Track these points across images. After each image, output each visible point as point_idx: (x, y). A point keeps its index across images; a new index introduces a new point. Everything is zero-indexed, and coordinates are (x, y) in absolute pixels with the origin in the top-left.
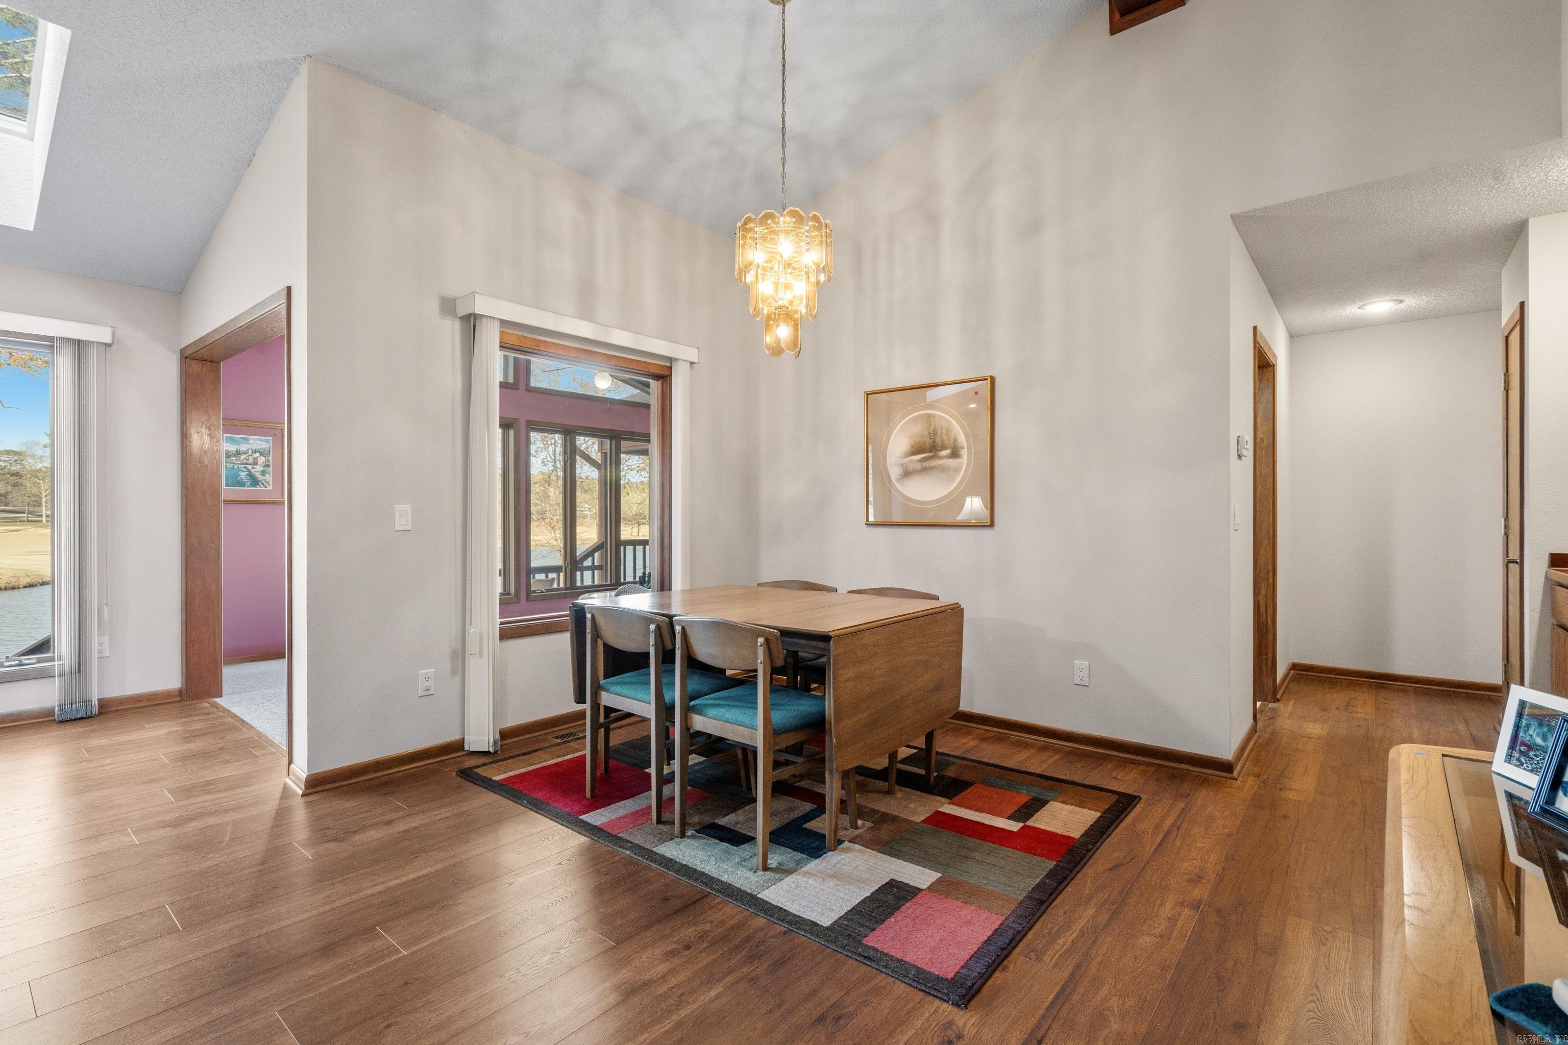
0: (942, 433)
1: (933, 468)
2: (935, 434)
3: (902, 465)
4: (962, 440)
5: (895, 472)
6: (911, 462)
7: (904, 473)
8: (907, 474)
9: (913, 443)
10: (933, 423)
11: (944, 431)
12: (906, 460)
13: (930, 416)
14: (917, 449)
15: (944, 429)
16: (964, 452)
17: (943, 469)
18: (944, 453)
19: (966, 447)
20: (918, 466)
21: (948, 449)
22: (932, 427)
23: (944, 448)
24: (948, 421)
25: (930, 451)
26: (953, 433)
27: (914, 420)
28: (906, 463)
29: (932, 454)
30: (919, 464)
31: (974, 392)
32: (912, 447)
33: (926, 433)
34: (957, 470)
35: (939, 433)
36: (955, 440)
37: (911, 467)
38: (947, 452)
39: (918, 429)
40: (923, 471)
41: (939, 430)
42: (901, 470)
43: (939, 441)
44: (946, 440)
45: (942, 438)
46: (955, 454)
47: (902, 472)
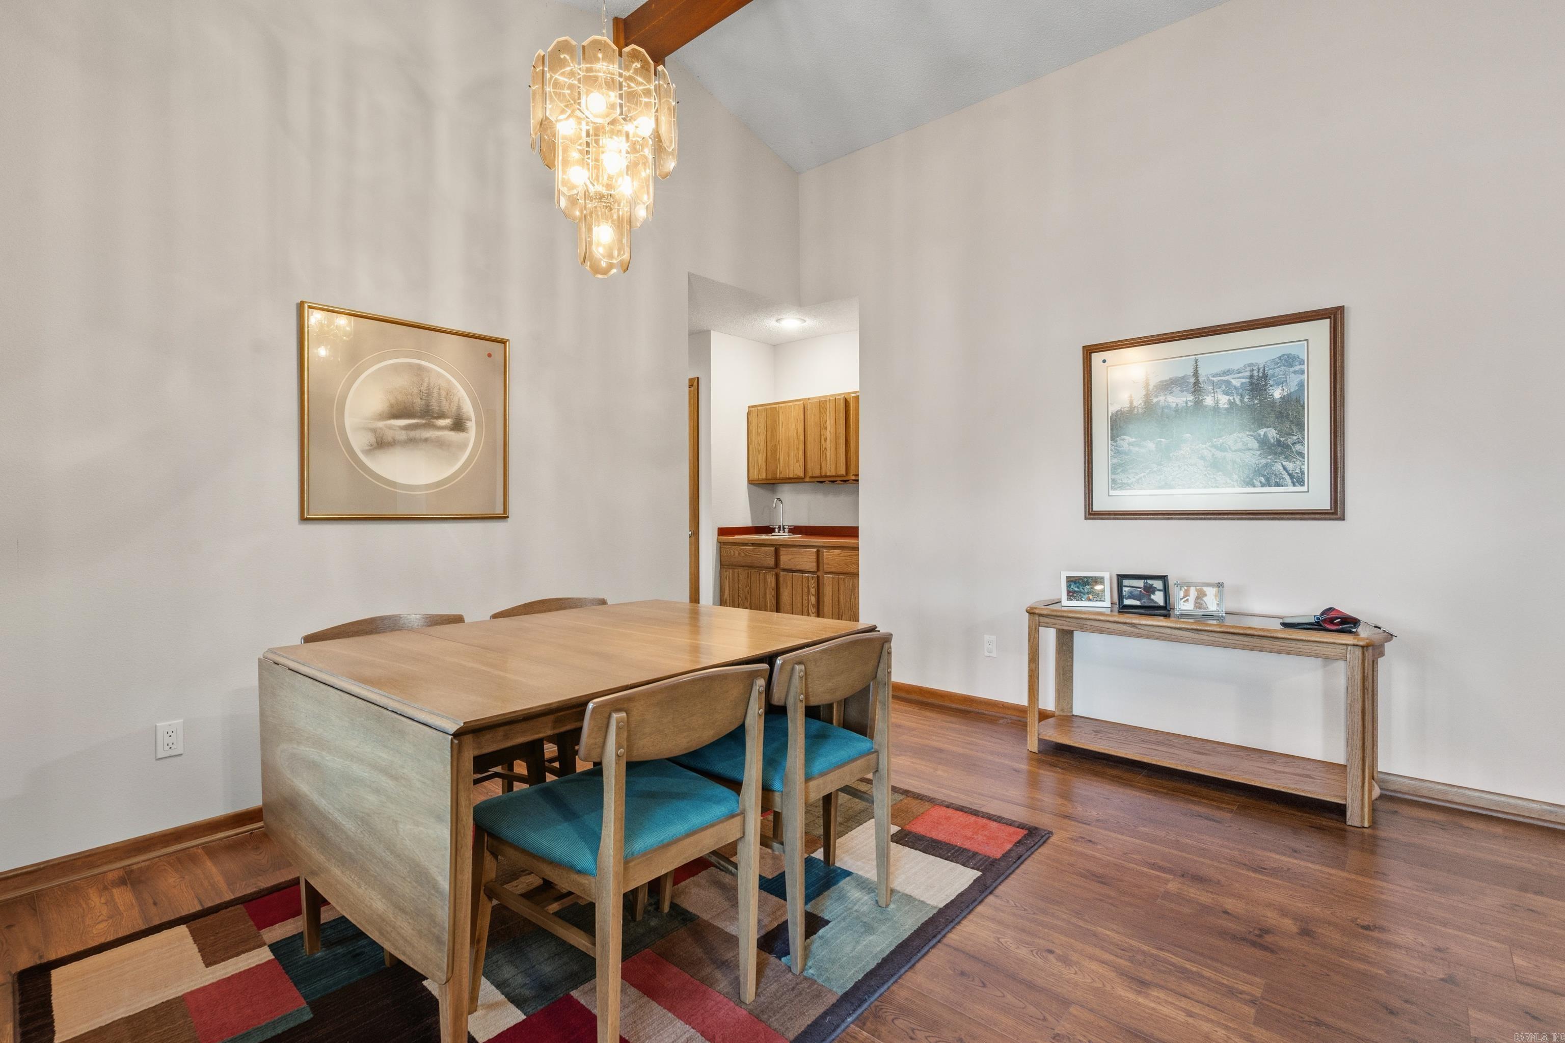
0: (439, 394)
1: (426, 440)
2: (429, 394)
3: (374, 431)
4: (468, 409)
5: (359, 441)
6: (390, 428)
7: (377, 443)
8: (381, 444)
9: (393, 401)
10: (426, 380)
11: (443, 393)
12: (381, 424)
13: (420, 368)
14: (399, 412)
15: (442, 391)
16: (472, 425)
17: (440, 444)
18: (442, 422)
19: (473, 419)
20: (402, 436)
21: (448, 418)
22: (425, 385)
23: (442, 416)
24: (449, 382)
25: (421, 417)
26: (456, 399)
27: (396, 368)
28: (381, 429)
29: (424, 421)
30: (404, 432)
31: (487, 353)
32: (392, 406)
33: (415, 390)
34: (463, 446)
35: (435, 395)
36: (459, 408)
37: (389, 435)
38: (447, 422)
39: (402, 382)
40: (411, 442)
41: (436, 390)
42: (370, 438)
43: (434, 405)
44: (445, 406)
45: (439, 402)
46: (459, 425)
47: (373, 440)
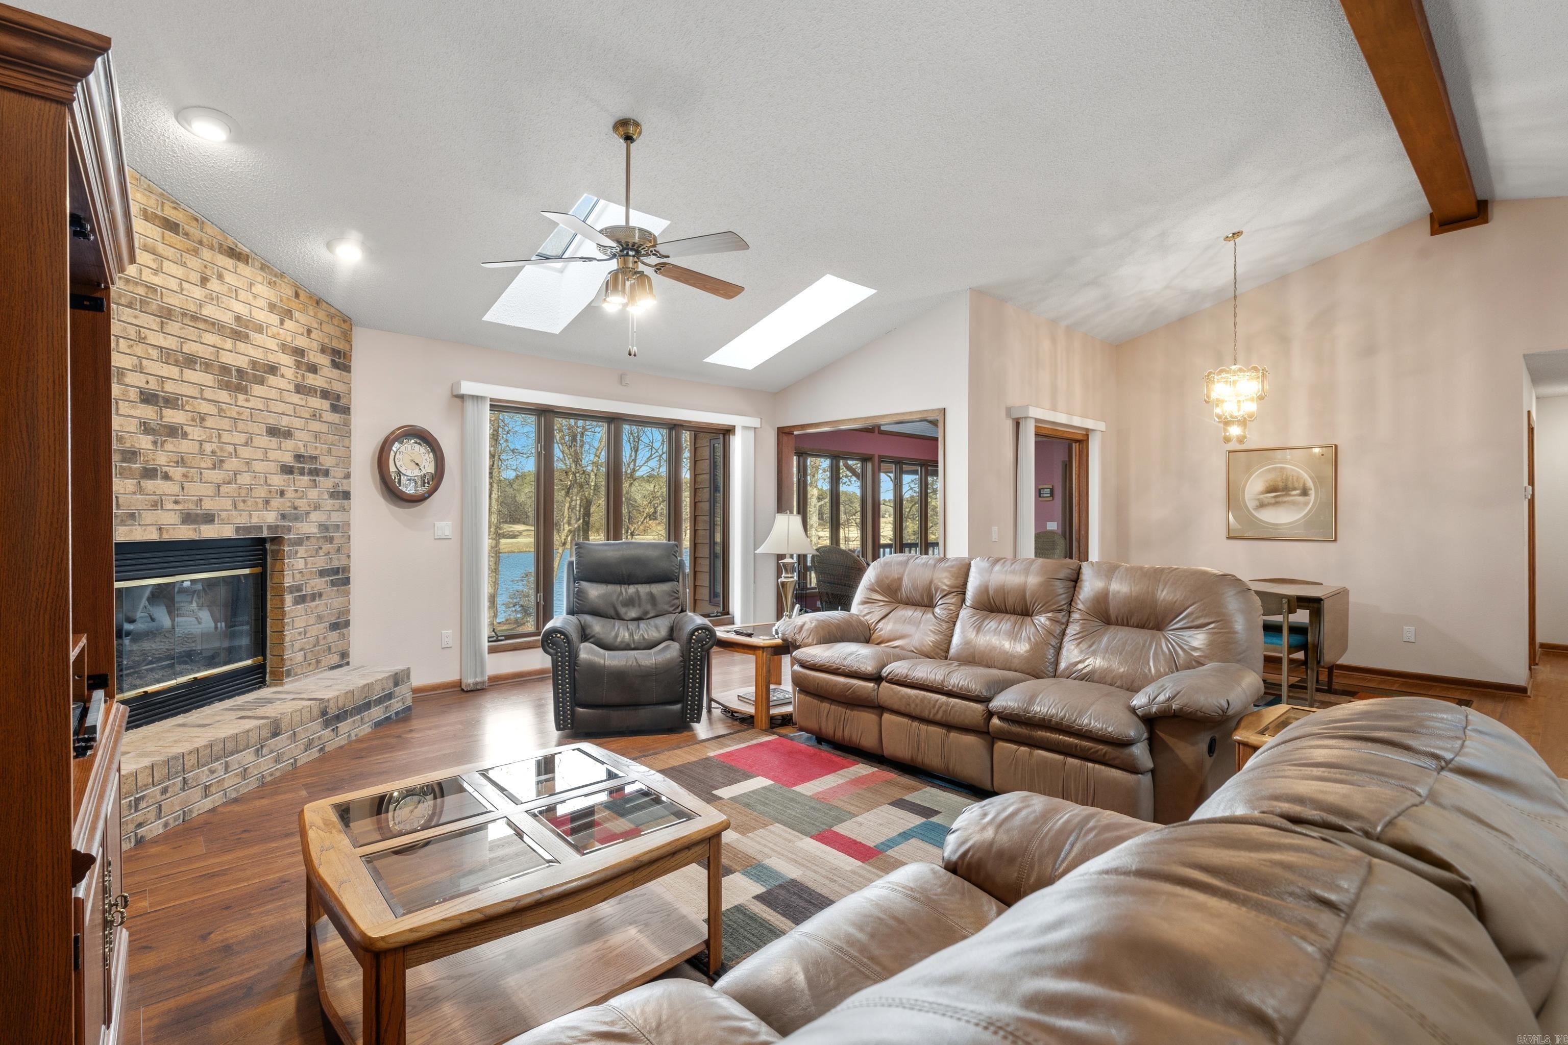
0: (1293, 479)
1: (1285, 502)
2: (1287, 479)
3: (1258, 499)
4: (1310, 484)
5: (1251, 504)
6: (1266, 498)
7: (1260, 505)
8: (1262, 505)
9: (1268, 486)
10: (1285, 473)
11: (1295, 478)
12: (1262, 496)
13: (1282, 468)
14: (1271, 490)
16: (1312, 493)
17: (1293, 503)
18: (1295, 493)
19: (1313, 490)
20: (1273, 501)
21: (1298, 490)
22: (1284, 476)
23: (1295, 489)
24: (1298, 472)
25: (1283, 491)
26: (1302, 480)
27: (1269, 471)
28: (1262, 499)
29: (1284, 493)
30: (1273, 499)
31: (1320, 455)
32: (1267, 488)
33: (1279, 479)
34: (1306, 504)
35: (1291, 480)
36: (1304, 484)
37: (1266, 501)
38: (1297, 492)
39: (1271, 476)
40: (1276, 504)
41: (1291, 478)
42: (1257, 503)
43: (1290, 485)
44: (1296, 484)
45: (1293, 483)
46: (1305, 492)
47: (1258, 504)
